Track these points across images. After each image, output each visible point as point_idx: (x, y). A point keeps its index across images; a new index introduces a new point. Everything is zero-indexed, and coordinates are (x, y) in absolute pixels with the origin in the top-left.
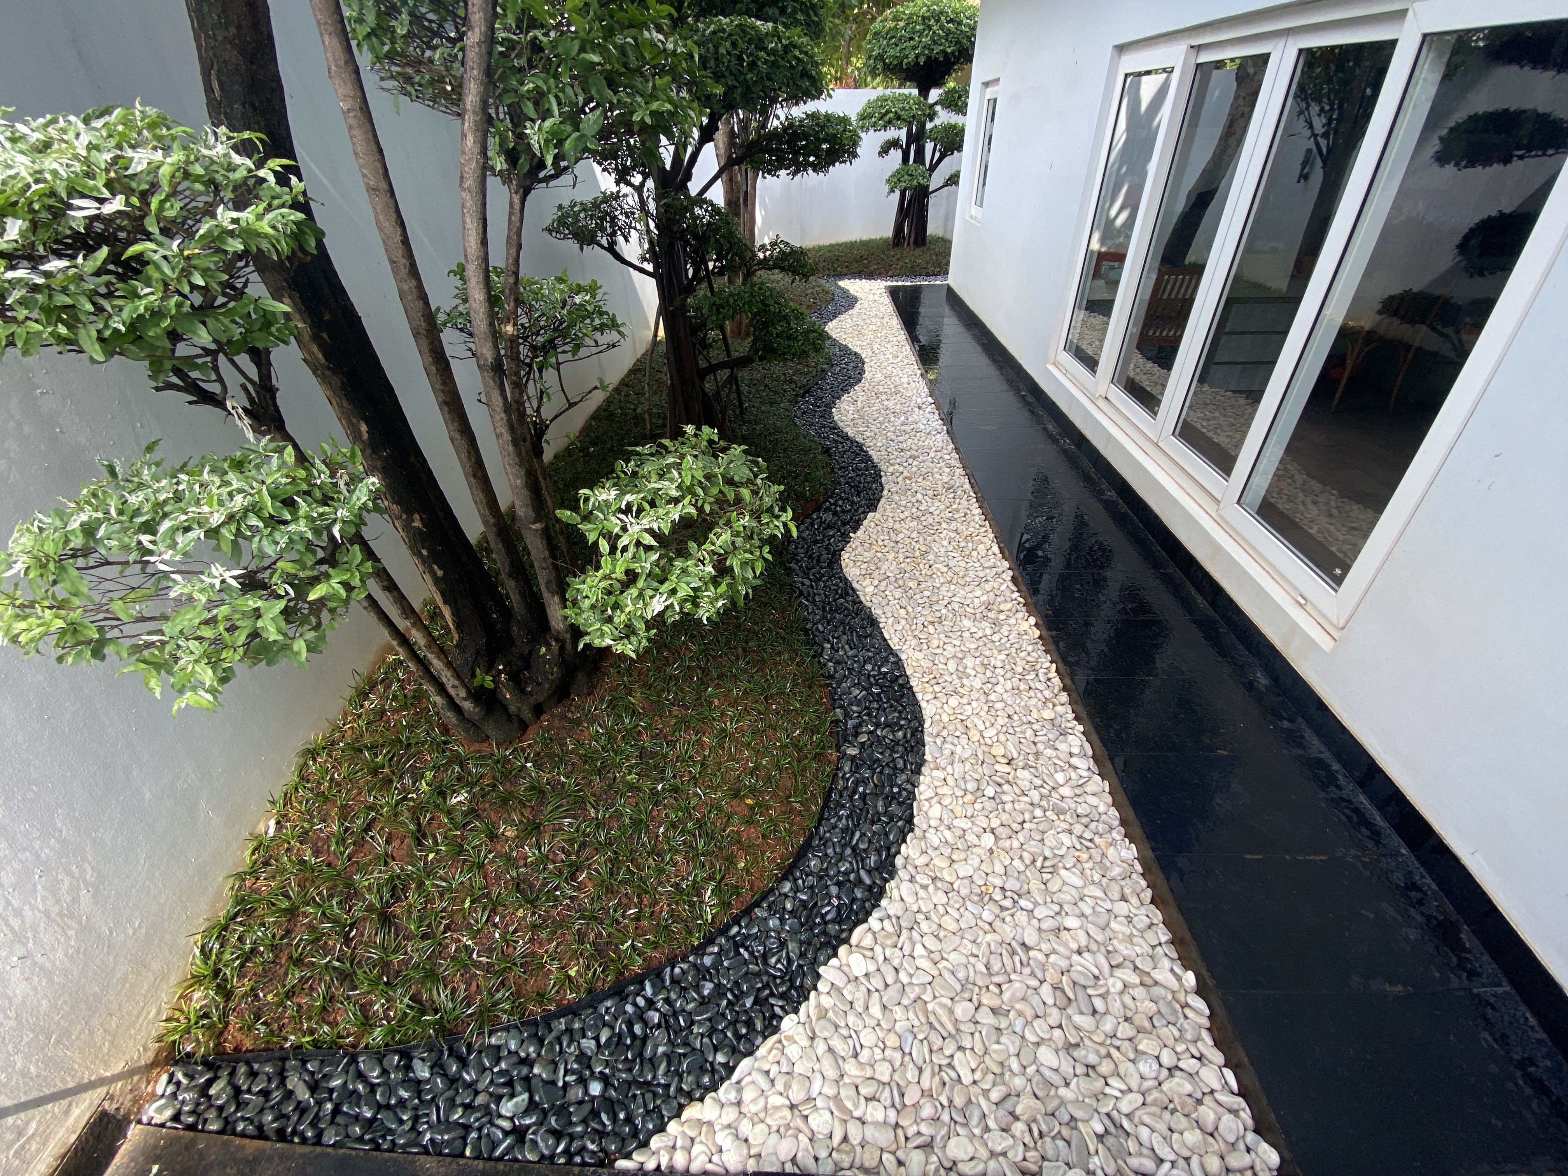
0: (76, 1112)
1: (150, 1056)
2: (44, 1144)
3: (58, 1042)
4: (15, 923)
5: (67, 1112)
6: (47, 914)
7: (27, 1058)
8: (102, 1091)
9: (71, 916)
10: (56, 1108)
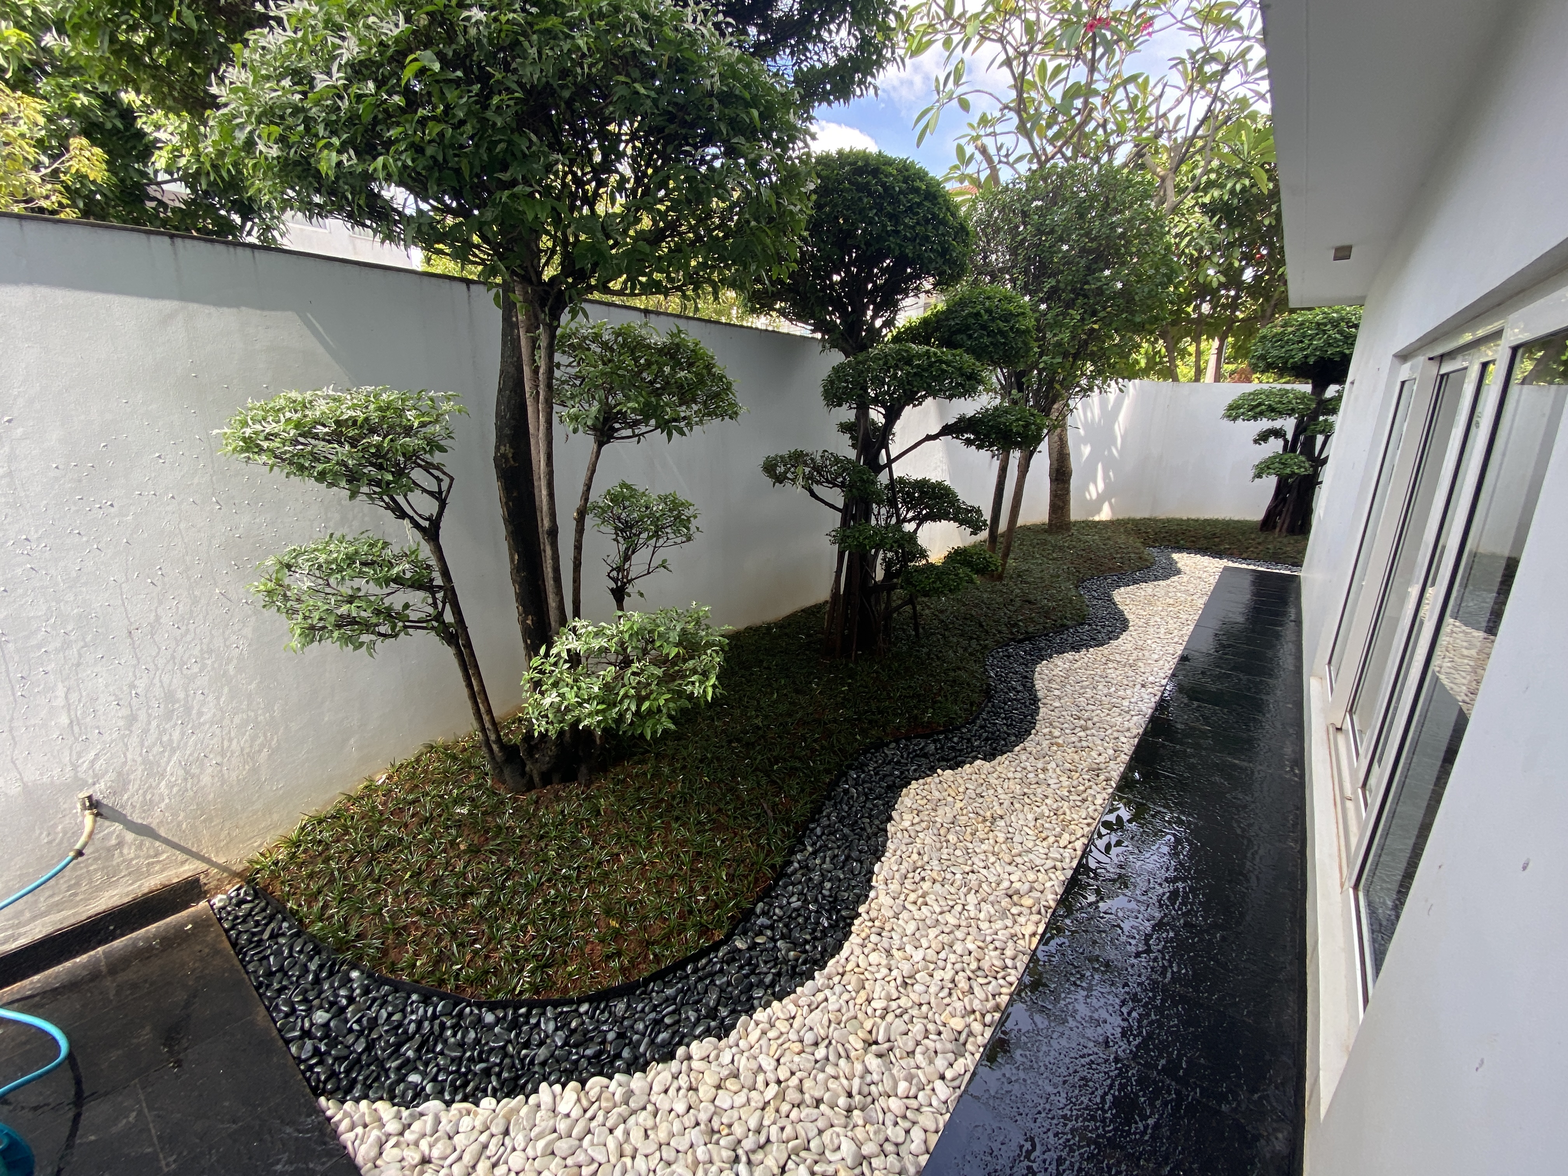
0: (186, 867)
1: (239, 868)
2: (162, 871)
3: (204, 821)
4: (226, 743)
5: (183, 863)
6: (242, 749)
7: (186, 818)
8: (204, 866)
9: (252, 759)
10: (181, 856)
